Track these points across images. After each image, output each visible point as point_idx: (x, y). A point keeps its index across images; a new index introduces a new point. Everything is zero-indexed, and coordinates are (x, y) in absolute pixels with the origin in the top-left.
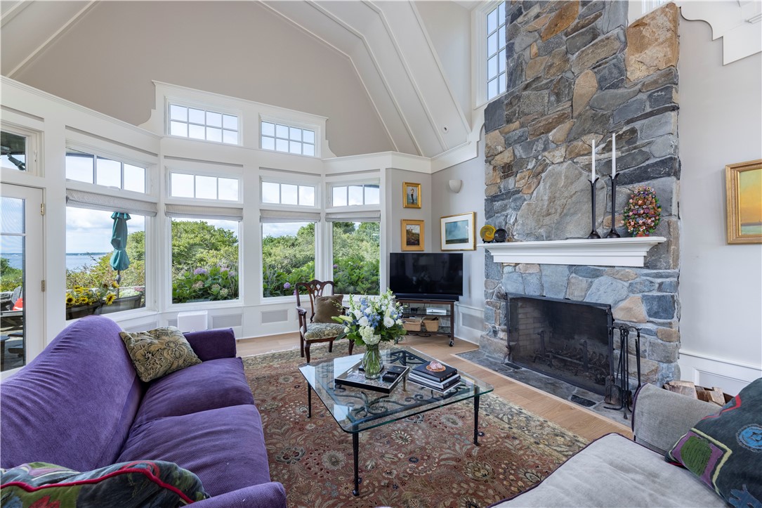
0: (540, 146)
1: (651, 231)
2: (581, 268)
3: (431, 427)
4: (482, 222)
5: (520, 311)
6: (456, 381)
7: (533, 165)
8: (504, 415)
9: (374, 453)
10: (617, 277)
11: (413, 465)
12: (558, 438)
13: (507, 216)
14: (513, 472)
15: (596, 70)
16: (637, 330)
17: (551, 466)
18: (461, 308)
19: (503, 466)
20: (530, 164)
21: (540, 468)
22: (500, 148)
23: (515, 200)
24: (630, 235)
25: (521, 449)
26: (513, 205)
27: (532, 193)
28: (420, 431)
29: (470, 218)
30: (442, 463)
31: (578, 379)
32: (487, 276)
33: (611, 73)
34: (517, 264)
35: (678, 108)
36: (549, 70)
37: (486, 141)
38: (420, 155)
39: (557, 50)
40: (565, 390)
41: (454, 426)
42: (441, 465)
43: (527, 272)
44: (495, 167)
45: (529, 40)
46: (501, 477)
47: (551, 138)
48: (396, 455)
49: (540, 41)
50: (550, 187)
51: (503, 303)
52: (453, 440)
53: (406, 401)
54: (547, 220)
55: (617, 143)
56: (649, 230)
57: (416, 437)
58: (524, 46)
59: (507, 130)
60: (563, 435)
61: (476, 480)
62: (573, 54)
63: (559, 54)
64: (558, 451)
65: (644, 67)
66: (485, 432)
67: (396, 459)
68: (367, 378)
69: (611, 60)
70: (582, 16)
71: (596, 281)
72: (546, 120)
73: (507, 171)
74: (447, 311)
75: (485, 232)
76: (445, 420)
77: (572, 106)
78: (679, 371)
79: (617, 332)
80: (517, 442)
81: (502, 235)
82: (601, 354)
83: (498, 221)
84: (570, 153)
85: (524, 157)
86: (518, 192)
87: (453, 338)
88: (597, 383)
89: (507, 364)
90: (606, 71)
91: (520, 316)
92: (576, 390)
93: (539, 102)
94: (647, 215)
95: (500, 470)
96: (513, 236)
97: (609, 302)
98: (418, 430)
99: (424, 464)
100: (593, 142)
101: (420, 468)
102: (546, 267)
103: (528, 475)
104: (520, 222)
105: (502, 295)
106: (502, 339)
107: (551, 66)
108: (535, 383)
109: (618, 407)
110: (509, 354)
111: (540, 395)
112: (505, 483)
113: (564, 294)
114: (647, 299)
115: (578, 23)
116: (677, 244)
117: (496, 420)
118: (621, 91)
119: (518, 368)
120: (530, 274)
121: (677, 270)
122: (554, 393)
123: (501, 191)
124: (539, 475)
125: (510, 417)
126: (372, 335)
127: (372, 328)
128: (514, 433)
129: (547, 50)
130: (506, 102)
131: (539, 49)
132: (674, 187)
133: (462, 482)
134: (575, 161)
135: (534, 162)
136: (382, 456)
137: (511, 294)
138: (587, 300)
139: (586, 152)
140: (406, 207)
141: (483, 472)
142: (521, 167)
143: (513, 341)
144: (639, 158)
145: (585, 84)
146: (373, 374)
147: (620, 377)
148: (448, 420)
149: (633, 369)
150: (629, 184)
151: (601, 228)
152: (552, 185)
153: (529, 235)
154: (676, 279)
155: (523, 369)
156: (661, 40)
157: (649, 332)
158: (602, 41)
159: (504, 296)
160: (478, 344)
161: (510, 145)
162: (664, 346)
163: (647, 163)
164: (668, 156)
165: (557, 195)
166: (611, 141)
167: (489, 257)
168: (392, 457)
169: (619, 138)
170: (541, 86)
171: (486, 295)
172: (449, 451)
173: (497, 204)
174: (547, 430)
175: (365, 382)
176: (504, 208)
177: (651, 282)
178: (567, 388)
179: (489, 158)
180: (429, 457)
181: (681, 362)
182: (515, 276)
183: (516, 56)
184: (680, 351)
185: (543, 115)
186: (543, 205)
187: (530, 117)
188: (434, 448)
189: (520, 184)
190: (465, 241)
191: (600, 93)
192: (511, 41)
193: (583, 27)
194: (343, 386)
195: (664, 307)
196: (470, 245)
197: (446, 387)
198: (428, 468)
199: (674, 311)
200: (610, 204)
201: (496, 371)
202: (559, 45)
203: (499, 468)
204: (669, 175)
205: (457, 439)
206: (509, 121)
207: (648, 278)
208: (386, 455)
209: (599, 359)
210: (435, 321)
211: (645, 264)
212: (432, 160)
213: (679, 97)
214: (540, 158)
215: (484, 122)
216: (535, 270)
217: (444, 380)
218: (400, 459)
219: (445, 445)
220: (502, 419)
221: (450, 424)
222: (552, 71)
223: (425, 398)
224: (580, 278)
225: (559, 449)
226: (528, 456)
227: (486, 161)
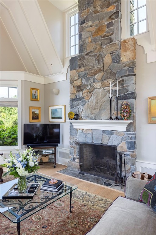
0: (92, 81)
1: (129, 118)
2: (106, 131)
3: (50, 209)
4: (68, 110)
5: (84, 149)
6: (62, 186)
7: (89, 88)
8: (80, 196)
9: (25, 229)
10: (118, 135)
11: (45, 229)
12: (100, 202)
13: (79, 108)
14: (86, 220)
15: (111, 54)
16: (125, 155)
17: (99, 214)
18: (59, 149)
19: (82, 219)
20: (88, 87)
21: (95, 215)
22: (76, 78)
23: (82, 102)
24: (122, 119)
25: (88, 210)
26: (81, 103)
27: (89, 99)
28: (46, 213)
29: (63, 108)
30: (57, 225)
31: (106, 175)
32: (71, 134)
33: (116, 57)
34: (83, 129)
35: (136, 75)
36: (95, 50)
37: (70, 74)
38: (38, 74)
39: (98, 42)
40: (101, 181)
41: (60, 206)
42: (57, 226)
43: (87, 133)
44: (74, 86)
45: (88, 35)
46: (82, 223)
47: (96, 78)
48: (36, 227)
49: (91, 37)
50: (96, 98)
51: (78, 146)
52: (61, 213)
53: (41, 200)
54: (95, 111)
55: (118, 84)
56: (128, 118)
57: (44, 216)
58: (86, 37)
59: (79, 71)
60: (102, 200)
61: (72, 228)
62: (104, 46)
63: (99, 44)
64: (101, 207)
65: (126, 58)
66: (74, 206)
67: (36, 229)
68: (20, 193)
69: (116, 52)
70: (107, 32)
71: (112, 136)
72: (94, 70)
73: (79, 88)
74: (53, 151)
75: (70, 115)
76: (56, 205)
77: (103, 66)
78: (136, 168)
79: (118, 156)
80: (86, 207)
81: (77, 117)
82: (113, 164)
83: (75, 110)
84: (103, 85)
85: (86, 84)
86: (84, 98)
87: (56, 164)
88: (112, 176)
89: (79, 173)
90: (114, 56)
91: (84, 151)
92: (105, 180)
93: (91, 61)
94: (127, 113)
95: (81, 221)
96: (81, 117)
97: (116, 145)
98: (45, 212)
99: (50, 228)
100: (111, 82)
101: (48, 230)
102: (94, 131)
103: (91, 220)
104: (84, 111)
105: (77, 143)
106: (77, 162)
107: (96, 48)
108: (91, 180)
109: (119, 184)
110: (80, 169)
111: (93, 185)
112: (83, 225)
113: (101, 142)
114: (127, 143)
115: (106, 34)
116: (136, 123)
117: (77, 199)
118: (119, 65)
119: (83, 174)
120: (88, 134)
121: (135, 132)
122: (98, 182)
123: (76, 97)
124: (95, 218)
125: (83, 197)
126: (24, 172)
127: (23, 168)
128: (85, 204)
129: (94, 41)
130: (79, 58)
131: (91, 40)
132: (135, 103)
133: (67, 230)
134: (104, 88)
135: (90, 86)
136: (29, 230)
137: (81, 142)
138: (109, 144)
139: (108, 86)
140: (32, 100)
141: (75, 223)
142: (85, 88)
143: (81, 163)
144: (125, 91)
145: (108, 59)
146: (23, 190)
147: (119, 173)
148: (58, 204)
149: (123, 169)
150: (122, 100)
151: (113, 116)
152: (96, 97)
153: (88, 117)
154: (135, 135)
155: (86, 174)
156: (131, 50)
157: (128, 155)
158: (113, 44)
159: (78, 143)
160: (67, 165)
161: (80, 77)
162: (132, 159)
163: (127, 93)
164: (133, 92)
165: (98, 101)
166: (116, 83)
167: (71, 126)
168: (34, 228)
169: (119, 82)
170: (92, 55)
171: (70, 143)
172: (60, 218)
173: (75, 103)
174: (97, 199)
175: (19, 195)
176: (78, 105)
177: (128, 137)
178: (102, 180)
179: (72, 82)
180: (51, 223)
181: (137, 165)
182: (82, 134)
183: (83, 40)
184: (137, 161)
185: (93, 67)
186: (93, 105)
187: (88, 67)
188: (53, 219)
189: (84, 95)
190: (61, 118)
191: (112, 64)
192: (81, 33)
193: (107, 36)
194: (7, 200)
195: (132, 146)
196: (63, 120)
197: (58, 190)
198: (52, 229)
199: (135, 147)
200: (116, 107)
201: (75, 177)
202: (99, 41)
203: (80, 220)
204: (133, 98)
205: (63, 212)
206: (80, 67)
207: (128, 135)
208: (31, 229)
209: (112, 166)
210: (47, 157)
211: (127, 130)
212: (44, 78)
213: (136, 71)
214: (92, 85)
215: (69, 65)
216: (90, 132)
217: (58, 187)
218: (38, 228)
219: (58, 216)
220: (80, 199)
221: (59, 206)
222: (97, 50)
223: (50, 197)
224: (106, 135)
225: (101, 206)
226: (91, 212)
227: (70, 83)
